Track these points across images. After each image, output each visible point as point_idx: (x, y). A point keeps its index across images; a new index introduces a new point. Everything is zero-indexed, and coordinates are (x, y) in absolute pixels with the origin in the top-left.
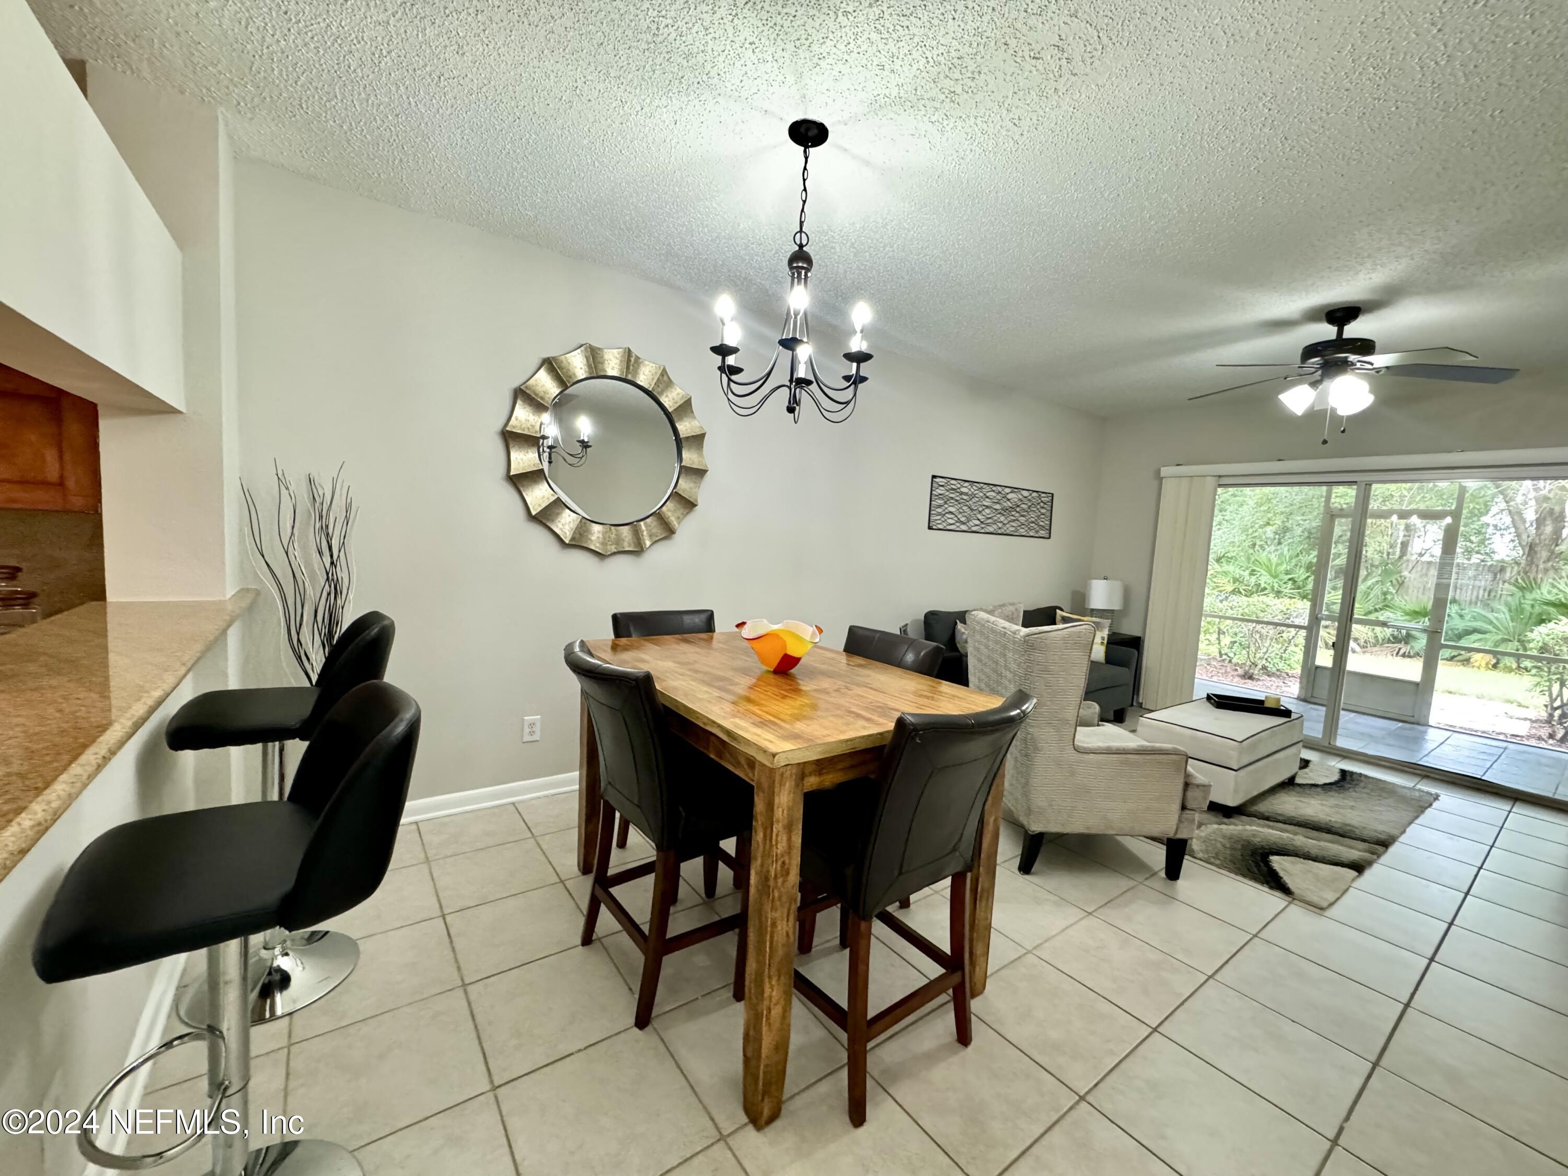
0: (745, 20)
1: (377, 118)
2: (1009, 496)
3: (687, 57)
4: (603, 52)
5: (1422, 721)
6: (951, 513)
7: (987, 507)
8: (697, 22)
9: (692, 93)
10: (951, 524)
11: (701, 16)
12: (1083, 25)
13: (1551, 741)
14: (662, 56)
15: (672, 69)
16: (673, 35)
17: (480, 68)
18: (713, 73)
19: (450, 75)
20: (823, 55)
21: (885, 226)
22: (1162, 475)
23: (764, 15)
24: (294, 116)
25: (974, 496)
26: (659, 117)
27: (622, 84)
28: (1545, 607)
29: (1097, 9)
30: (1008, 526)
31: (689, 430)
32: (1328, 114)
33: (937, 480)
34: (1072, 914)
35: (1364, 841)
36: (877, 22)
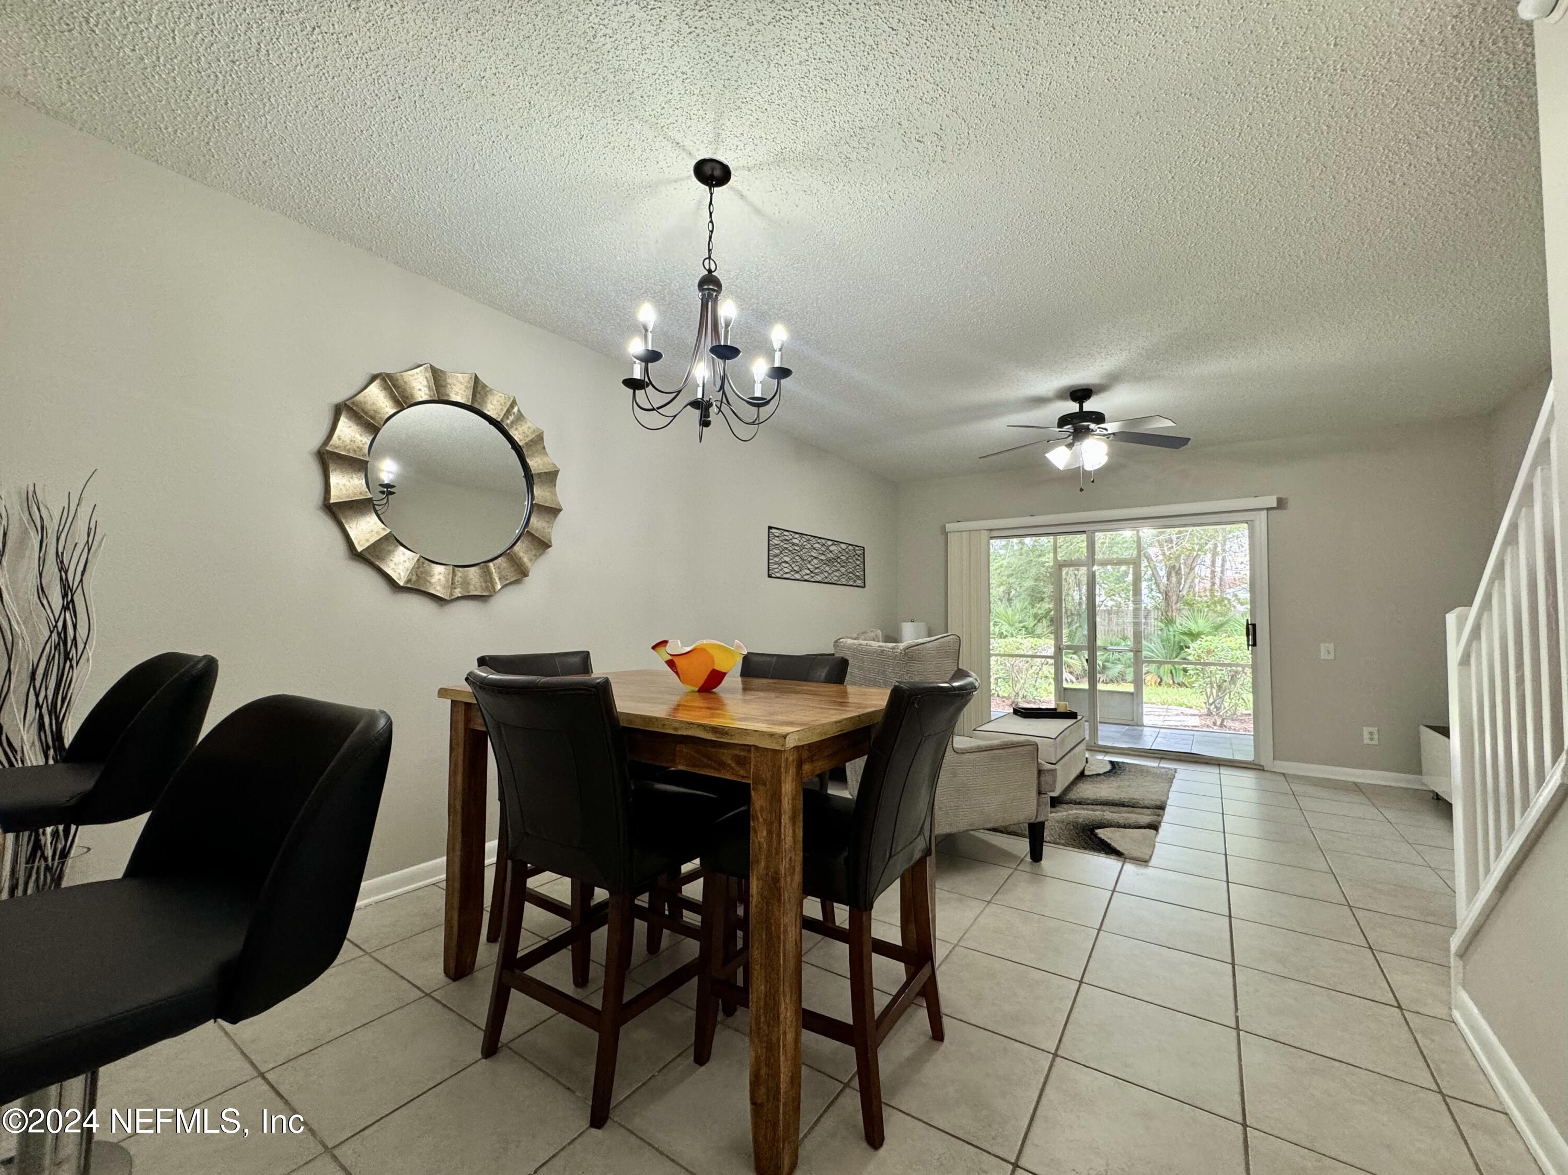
0: (684, 49)
1: (203, 58)
2: (832, 548)
3: (616, 72)
4: (527, 46)
5: (1140, 723)
6: (786, 562)
7: (815, 558)
8: (636, 39)
9: (609, 110)
10: (787, 573)
11: (643, 35)
12: (960, 120)
13: (1215, 727)
14: (590, 65)
15: (596, 81)
16: (608, 46)
17: (372, 30)
18: (637, 94)
19: (329, 28)
20: (748, 99)
21: (757, 277)
22: (947, 530)
23: (703, 49)
24: (70, 31)
25: (803, 547)
26: (565, 127)
27: (537, 85)
28: (1182, 636)
29: (972, 110)
30: (832, 575)
31: (541, 467)
32: (1101, 228)
33: (773, 531)
34: (977, 906)
35: (1148, 808)
36: (802, 80)
